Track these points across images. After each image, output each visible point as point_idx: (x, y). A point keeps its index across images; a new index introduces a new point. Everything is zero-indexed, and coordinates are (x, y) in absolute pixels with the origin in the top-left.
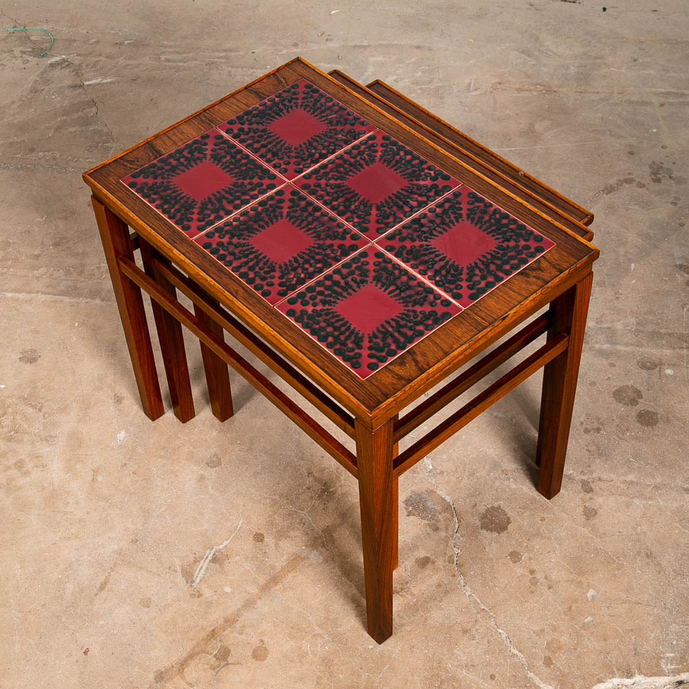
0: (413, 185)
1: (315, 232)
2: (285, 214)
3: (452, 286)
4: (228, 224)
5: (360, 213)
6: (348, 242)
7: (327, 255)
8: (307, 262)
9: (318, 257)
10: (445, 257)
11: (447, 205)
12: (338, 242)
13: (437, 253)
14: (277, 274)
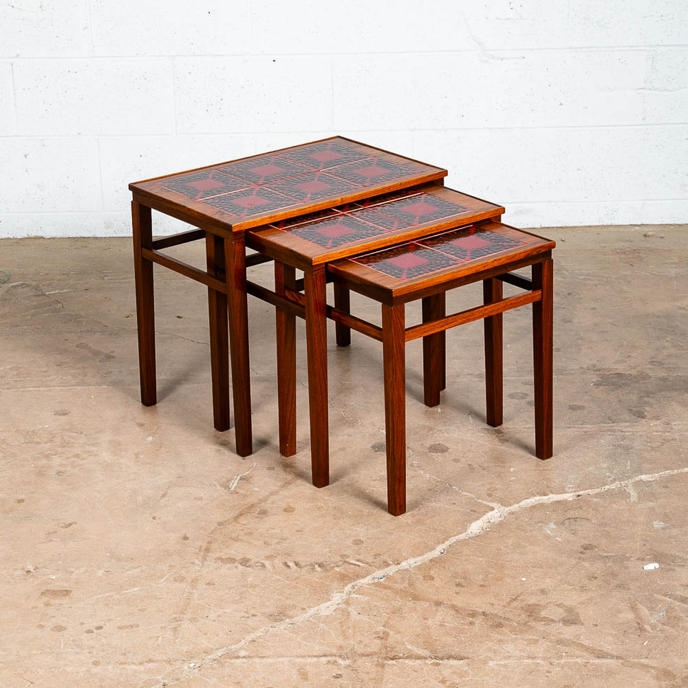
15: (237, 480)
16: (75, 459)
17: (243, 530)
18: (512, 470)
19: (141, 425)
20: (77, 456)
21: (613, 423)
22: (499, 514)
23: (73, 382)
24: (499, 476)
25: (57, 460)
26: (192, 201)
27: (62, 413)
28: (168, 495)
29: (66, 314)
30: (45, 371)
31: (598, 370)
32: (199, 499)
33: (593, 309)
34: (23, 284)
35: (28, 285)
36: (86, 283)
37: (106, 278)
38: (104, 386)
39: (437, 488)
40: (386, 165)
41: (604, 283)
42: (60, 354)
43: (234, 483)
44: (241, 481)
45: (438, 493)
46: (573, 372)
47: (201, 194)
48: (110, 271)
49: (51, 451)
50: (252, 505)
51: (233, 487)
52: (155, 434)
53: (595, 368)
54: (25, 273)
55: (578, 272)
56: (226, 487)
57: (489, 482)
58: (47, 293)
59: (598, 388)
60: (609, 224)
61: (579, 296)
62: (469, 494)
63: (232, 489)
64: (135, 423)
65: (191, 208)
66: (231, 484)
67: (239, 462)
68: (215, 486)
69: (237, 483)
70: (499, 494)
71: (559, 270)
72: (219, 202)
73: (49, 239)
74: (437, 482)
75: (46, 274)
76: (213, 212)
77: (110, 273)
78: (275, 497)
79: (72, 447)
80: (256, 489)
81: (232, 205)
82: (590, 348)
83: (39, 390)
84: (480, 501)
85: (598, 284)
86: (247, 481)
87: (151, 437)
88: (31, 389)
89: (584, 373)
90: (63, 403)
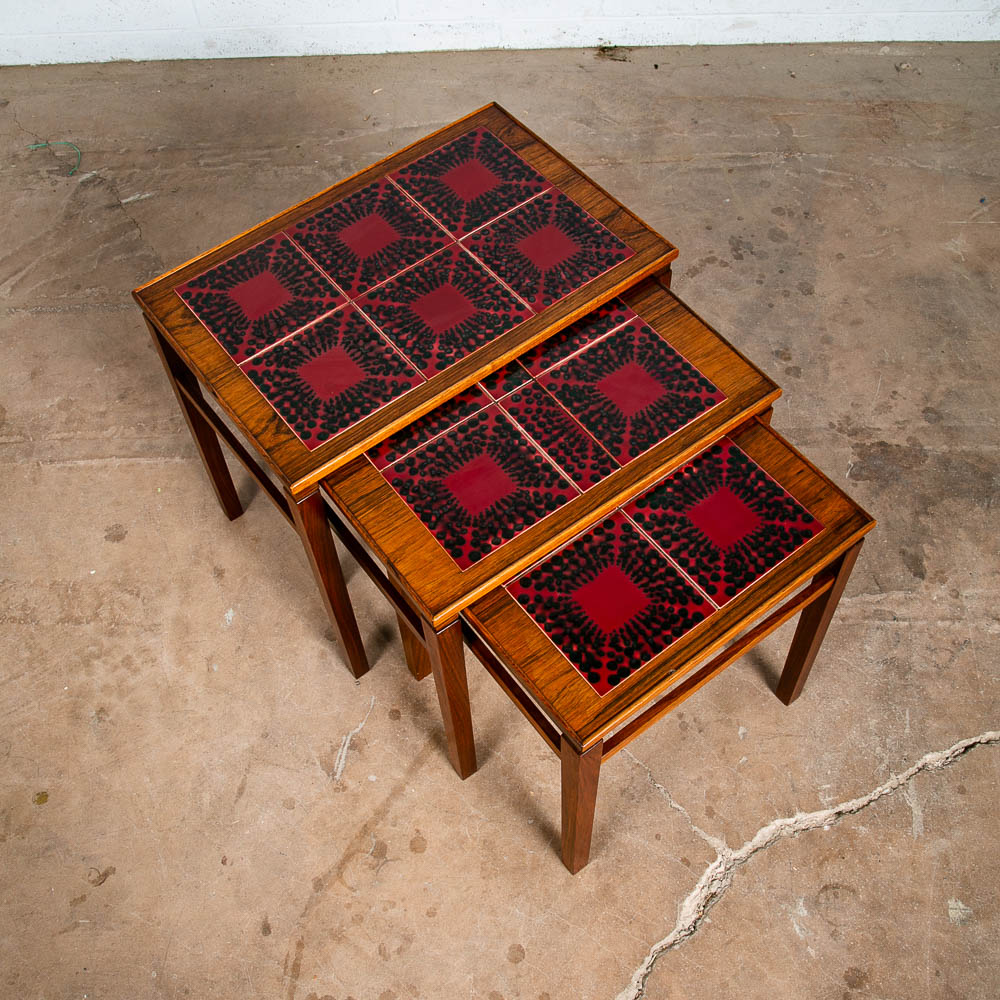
0: (436, 336)
1: (376, 259)
2: (408, 238)
3: (272, 359)
4: (402, 198)
5: (398, 294)
6: (356, 283)
7: (341, 267)
8: (336, 253)
9: (340, 261)
10: (315, 356)
11: (395, 363)
12: (358, 275)
13: (322, 351)
14: (324, 232)
15: (346, 748)
16: (122, 671)
17: (349, 906)
18: (742, 730)
19: (219, 573)
20: (127, 662)
21: (882, 591)
22: (722, 869)
23: (137, 446)
24: (723, 751)
25: (101, 674)
26: (230, 368)
27: (116, 535)
28: (247, 790)
29: (144, 258)
30: (103, 414)
31: (854, 433)
32: (290, 804)
33: (840, 256)
34: (95, 177)
35: (103, 181)
36: (175, 175)
37: (202, 162)
38: (177, 459)
39: (634, 788)
40: (573, 219)
41: (852, 187)
42: (126, 365)
43: (340, 758)
44: (351, 752)
45: (634, 801)
46: (819, 437)
47: (248, 335)
48: (209, 144)
49: (94, 645)
50: (365, 826)
51: (340, 770)
52: (238, 600)
53: (849, 425)
54: (101, 149)
55: (816, 156)
56: (330, 770)
57: (709, 772)
58: (124, 201)
59: (855, 485)
60: (851, 40)
61: (820, 221)
62: (680, 808)
63: (337, 777)
64: (211, 568)
65: (227, 399)
66: (337, 761)
67: (351, 693)
68: (314, 764)
69: (346, 757)
70: (723, 809)
71: (790, 150)
72: (277, 372)
73: (139, 63)
74: (633, 769)
75: (128, 151)
76: (263, 420)
77: (208, 149)
78: (399, 805)
79: (123, 635)
80: (373, 778)
81: (299, 386)
82: (840, 367)
83: (92, 467)
84: (695, 828)
85: (844, 188)
86: (360, 751)
87: (231, 610)
88: (81, 463)
89: (835, 440)
90: (119, 504)
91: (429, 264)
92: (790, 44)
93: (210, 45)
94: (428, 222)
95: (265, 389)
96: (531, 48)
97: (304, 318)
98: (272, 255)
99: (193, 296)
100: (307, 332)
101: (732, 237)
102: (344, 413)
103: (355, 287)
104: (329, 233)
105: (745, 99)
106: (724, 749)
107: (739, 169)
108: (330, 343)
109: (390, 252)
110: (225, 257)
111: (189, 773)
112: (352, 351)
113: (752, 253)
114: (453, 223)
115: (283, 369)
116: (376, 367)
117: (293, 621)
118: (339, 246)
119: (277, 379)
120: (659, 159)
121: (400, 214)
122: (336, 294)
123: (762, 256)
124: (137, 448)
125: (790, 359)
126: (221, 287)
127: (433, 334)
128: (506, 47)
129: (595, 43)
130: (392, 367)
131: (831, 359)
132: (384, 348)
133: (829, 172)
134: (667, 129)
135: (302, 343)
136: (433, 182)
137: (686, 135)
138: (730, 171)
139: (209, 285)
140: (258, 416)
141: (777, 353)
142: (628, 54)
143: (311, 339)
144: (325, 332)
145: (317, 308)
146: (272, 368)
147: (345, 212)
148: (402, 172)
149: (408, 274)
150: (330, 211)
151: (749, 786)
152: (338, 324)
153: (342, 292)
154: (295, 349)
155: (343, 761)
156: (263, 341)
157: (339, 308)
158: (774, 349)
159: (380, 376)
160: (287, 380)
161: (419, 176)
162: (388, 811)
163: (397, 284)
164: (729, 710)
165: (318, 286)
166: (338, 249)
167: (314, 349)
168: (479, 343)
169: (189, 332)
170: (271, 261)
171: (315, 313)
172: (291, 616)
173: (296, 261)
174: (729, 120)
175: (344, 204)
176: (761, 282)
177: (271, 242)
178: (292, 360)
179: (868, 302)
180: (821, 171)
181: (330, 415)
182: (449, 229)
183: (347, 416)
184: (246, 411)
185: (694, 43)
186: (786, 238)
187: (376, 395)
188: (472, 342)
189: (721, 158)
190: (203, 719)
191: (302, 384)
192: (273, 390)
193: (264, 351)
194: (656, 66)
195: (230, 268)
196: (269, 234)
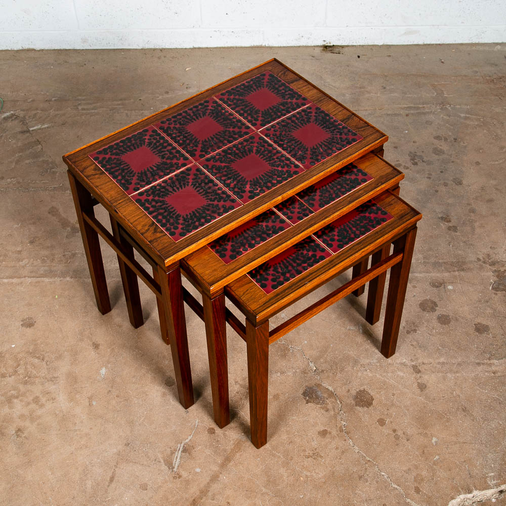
0: (247, 182)
1: (209, 140)
2: (228, 129)
3: (150, 193)
4: (223, 108)
5: (223, 159)
6: (198, 153)
7: (189, 145)
8: (185, 137)
9: (188, 141)
10: (176, 191)
11: (224, 196)
12: (199, 148)
13: (180, 189)
14: (178, 126)
15: (180, 452)
16: (33, 406)
18: (434, 440)
19: (96, 346)
20: (36, 400)
24: (423, 452)
25: (19, 408)
26: (125, 197)
27: (29, 323)
28: (116, 478)
29: (43, 162)
30: (20, 252)
31: (493, 264)
32: (144, 487)
33: (478, 163)
34: (13, 115)
35: (17, 117)
36: (64, 115)
37: (80, 108)
38: (68, 279)
39: (368, 475)
40: (325, 120)
41: (482, 124)
42: (34, 223)
43: (177, 458)
44: (184, 454)
45: (368, 483)
46: (472, 266)
47: (135, 180)
48: (83, 98)
49: (14, 390)
50: (194, 500)
51: (177, 465)
52: (108, 362)
53: (489, 259)
54: (16, 99)
55: (459, 107)
56: (170, 465)
57: (415, 465)
58: (31, 129)
59: (496, 294)
60: (477, 42)
61: (464, 143)
62: (398, 488)
63: (175, 470)
64: (91, 343)
65: (124, 214)
66: (175, 460)
67: (183, 418)
68: (160, 462)
69: (181, 457)
70: (425, 488)
71: (443, 103)
72: (153, 200)
73: (39, 51)
74: (366, 463)
75: (33, 101)
76: (146, 225)
77: (84, 100)
78: (215, 487)
79: (33, 383)
80: (198, 470)
81: (167, 207)
82: (482, 226)
83: (12, 283)
84: (408, 500)
85: (477, 125)
86: (189, 454)
87: (104, 368)
88: (6, 281)
89: (481, 268)
90: (31, 305)
91: (241, 143)
92: (440, 44)
93: (84, 41)
94: (240, 121)
95: (147, 209)
96: (282, 46)
97: (168, 171)
98: (147, 137)
99: (100, 159)
100: (171, 179)
101: (411, 152)
102: (195, 222)
103: (197, 156)
104: (181, 126)
105: (413, 75)
106: (424, 451)
107: (412, 114)
108: (184, 184)
109: (219, 137)
110: (119, 138)
111: (77, 469)
112: (198, 189)
113: (423, 161)
114: (254, 122)
115: (157, 198)
116: (213, 197)
117: (144, 375)
118: (187, 133)
119: (154, 203)
120: (363, 109)
121: (223, 117)
122: (186, 159)
123: (429, 163)
124: (42, 272)
125: (450, 221)
126: (117, 154)
127: (246, 181)
128: (267, 45)
129: (321, 43)
130: (222, 198)
131: (476, 221)
132: (217, 187)
133: (467, 115)
134: (367, 91)
135: (168, 185)
136: (241, 100)
137: (379, 95)
138: (407, 115)
139: (110, 153)
140: (143, 223)
141: (442, 218)
142: (341, 49)
143: (173, 183)
144: (181, 180)
145: (176, 166)
146: (151, 198)
147: (189, 115)
148: (222, 94)
149: (229, 148)
150: (180, 114)
151: (442, 474)
152: (189, 175)
153: (190, 157)
154: (164, 187)
155: (178, 460)
156: (144, 183)
157: (189, 166)
158: (440, 216)
159: (216, 202)
160: (159, 204)
161: (232, 97)
162: (209, 491)
163: (223, 154)
164: (426, 427)
165: (175, 154)
166: (186, 135)
167: (175, 188)
168: (274, 185)
169: (99, 178)
170: (146, 141)
171: (174, 168)
172: (143, 371)
173: (162, 141)
174: (405, 87)
175: (188, 111)
176: (430, 178)
177: (146, 131)
178: (162, 194)
179: (497, 189)
180: (462, 115)
181: (186, 223)
182: (252, 125)
183: (197, 223)
184: (136, 221)
185: (381, 44)
186: (444, 153)
187: (214, 212)
188: (269, 184)
189: (401, 108)
190: (87, 435)
191: (169, 206)
192: (151, 209)
193: (144, 188)
194: (359, 57)
195: (121, 144)
196: (144, 126)
